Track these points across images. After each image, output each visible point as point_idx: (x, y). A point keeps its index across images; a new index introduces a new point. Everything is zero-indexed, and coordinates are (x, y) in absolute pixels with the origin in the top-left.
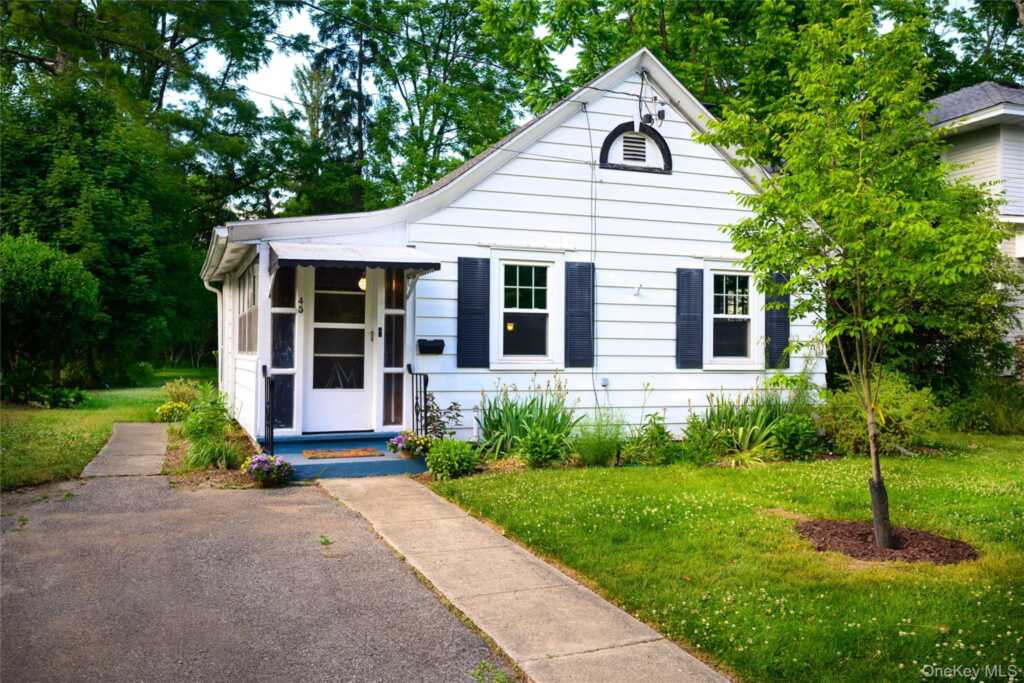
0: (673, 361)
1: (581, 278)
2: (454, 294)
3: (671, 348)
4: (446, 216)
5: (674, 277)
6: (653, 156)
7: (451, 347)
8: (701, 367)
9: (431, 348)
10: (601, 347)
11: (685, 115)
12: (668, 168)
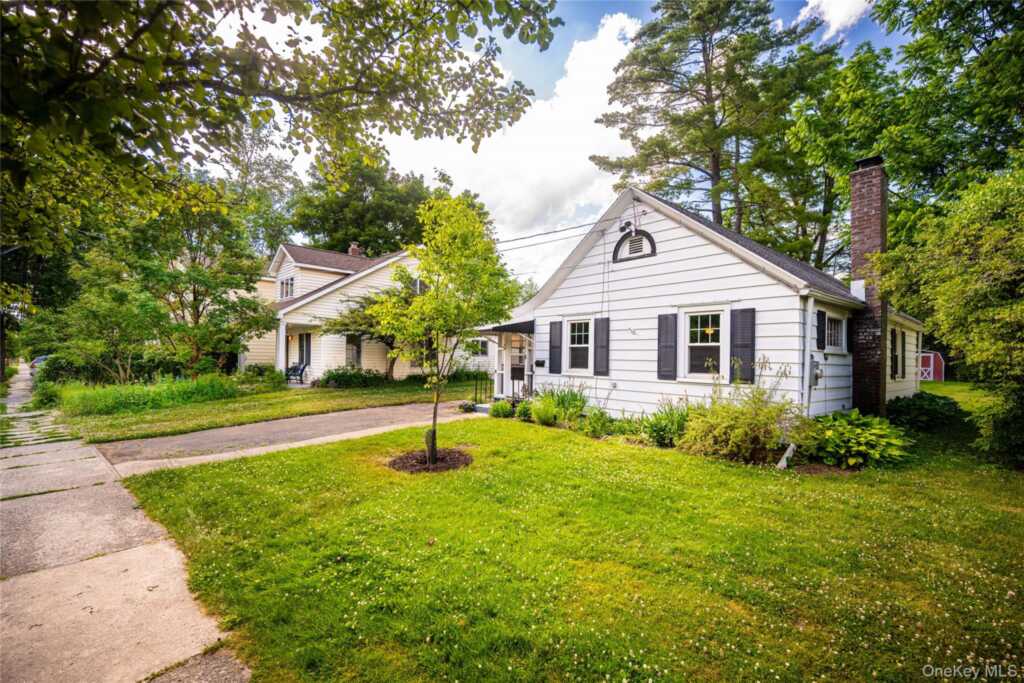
0: (656, 374)
1: (604, 325)
2: (548, 339)
3: (654, 366)
4: (549, 303)
5: (656, 321)
6: (646, 247)
7: (547, 364)
8: (675, 379)
9: (540, 364)
10: (613, 365)
11: (665, 215)
12: (654, 253)
